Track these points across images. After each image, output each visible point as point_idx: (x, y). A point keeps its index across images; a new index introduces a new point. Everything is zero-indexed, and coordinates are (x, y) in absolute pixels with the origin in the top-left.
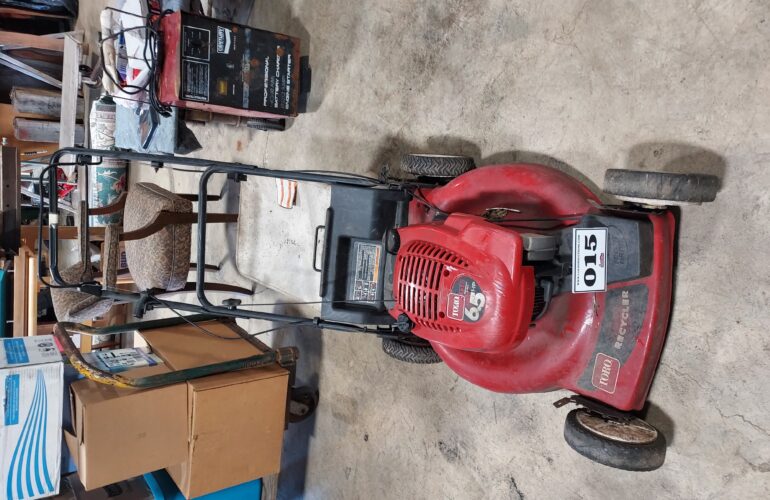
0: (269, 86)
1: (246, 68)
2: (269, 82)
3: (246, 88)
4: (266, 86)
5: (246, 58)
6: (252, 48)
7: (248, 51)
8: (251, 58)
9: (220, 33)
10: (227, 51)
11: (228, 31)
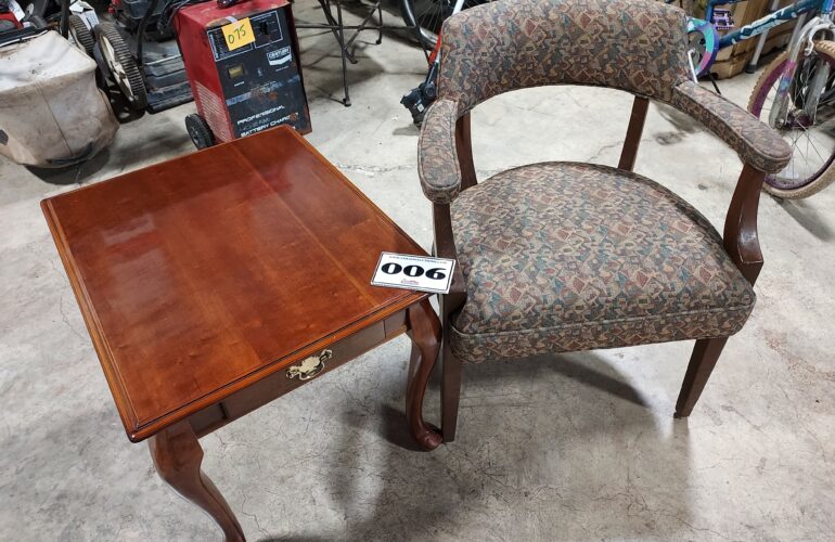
0: (259, 119)
1: (265, 89)
2: (262, 118)
3: (247, 96)
4: (257, 116)
5: (275, 85)
6: (285, 88)
7: (281, 85)
8: (276, 90)
9: (285, 51)
10: (272, 63)
11: (289, 57)
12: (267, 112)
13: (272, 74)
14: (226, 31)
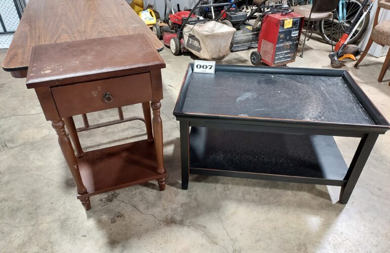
1: (287, 44)
3: (282, 45)
4: (282, 52)
6: (293, 44)
8: (290, 45)
9: (297, 32)
10: (292, 35)
11: (297, 35)
12: (285, 52)
13: (291, 39)
14: (286, 22)
